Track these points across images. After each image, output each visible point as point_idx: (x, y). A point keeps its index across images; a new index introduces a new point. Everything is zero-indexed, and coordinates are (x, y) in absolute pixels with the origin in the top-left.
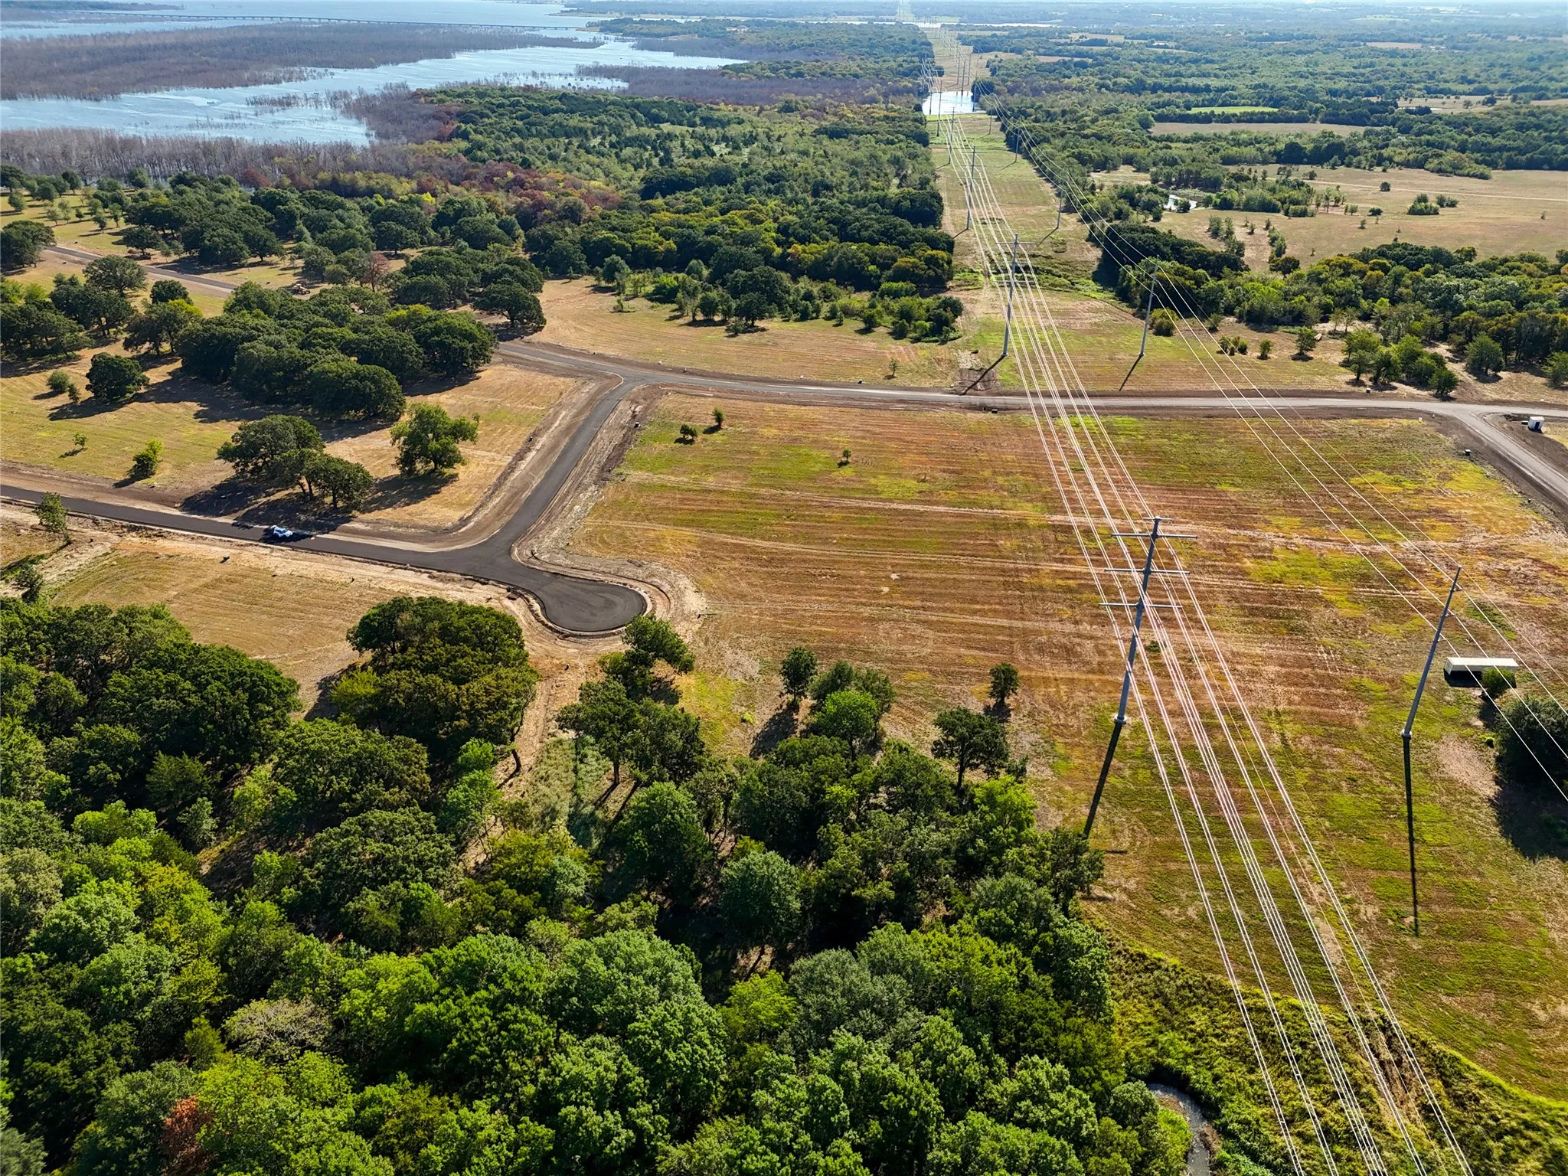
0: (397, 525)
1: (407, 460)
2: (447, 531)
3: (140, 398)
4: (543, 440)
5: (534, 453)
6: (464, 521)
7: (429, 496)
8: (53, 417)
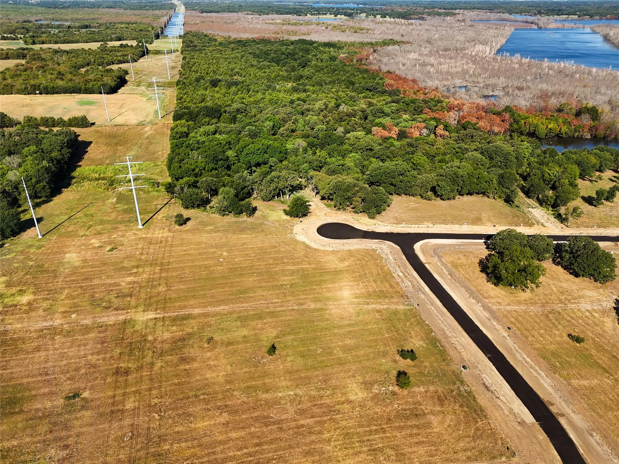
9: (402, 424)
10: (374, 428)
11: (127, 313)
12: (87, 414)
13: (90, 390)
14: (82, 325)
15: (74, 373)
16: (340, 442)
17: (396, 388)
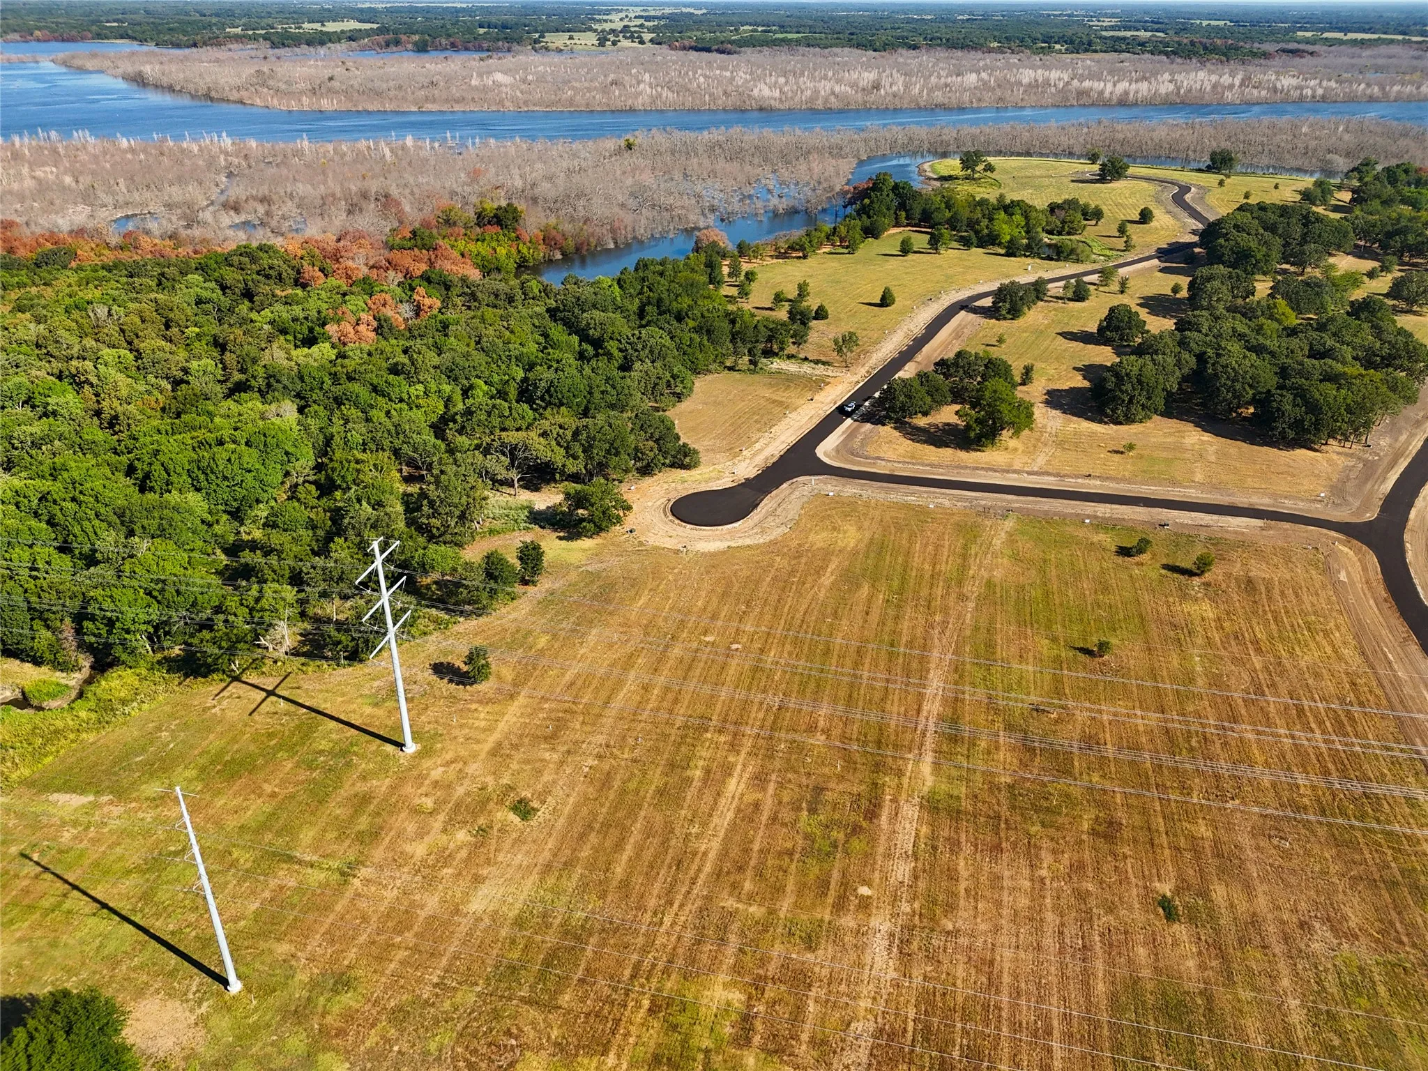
9: (1263, 596)
10: (1269, 616)
11: (895, 800)
12: (1219, 892)
13: (1151, 882)
14: (916, 878)
15: (1092, 902)
16: (1297, 649)
17: (1196, 581)
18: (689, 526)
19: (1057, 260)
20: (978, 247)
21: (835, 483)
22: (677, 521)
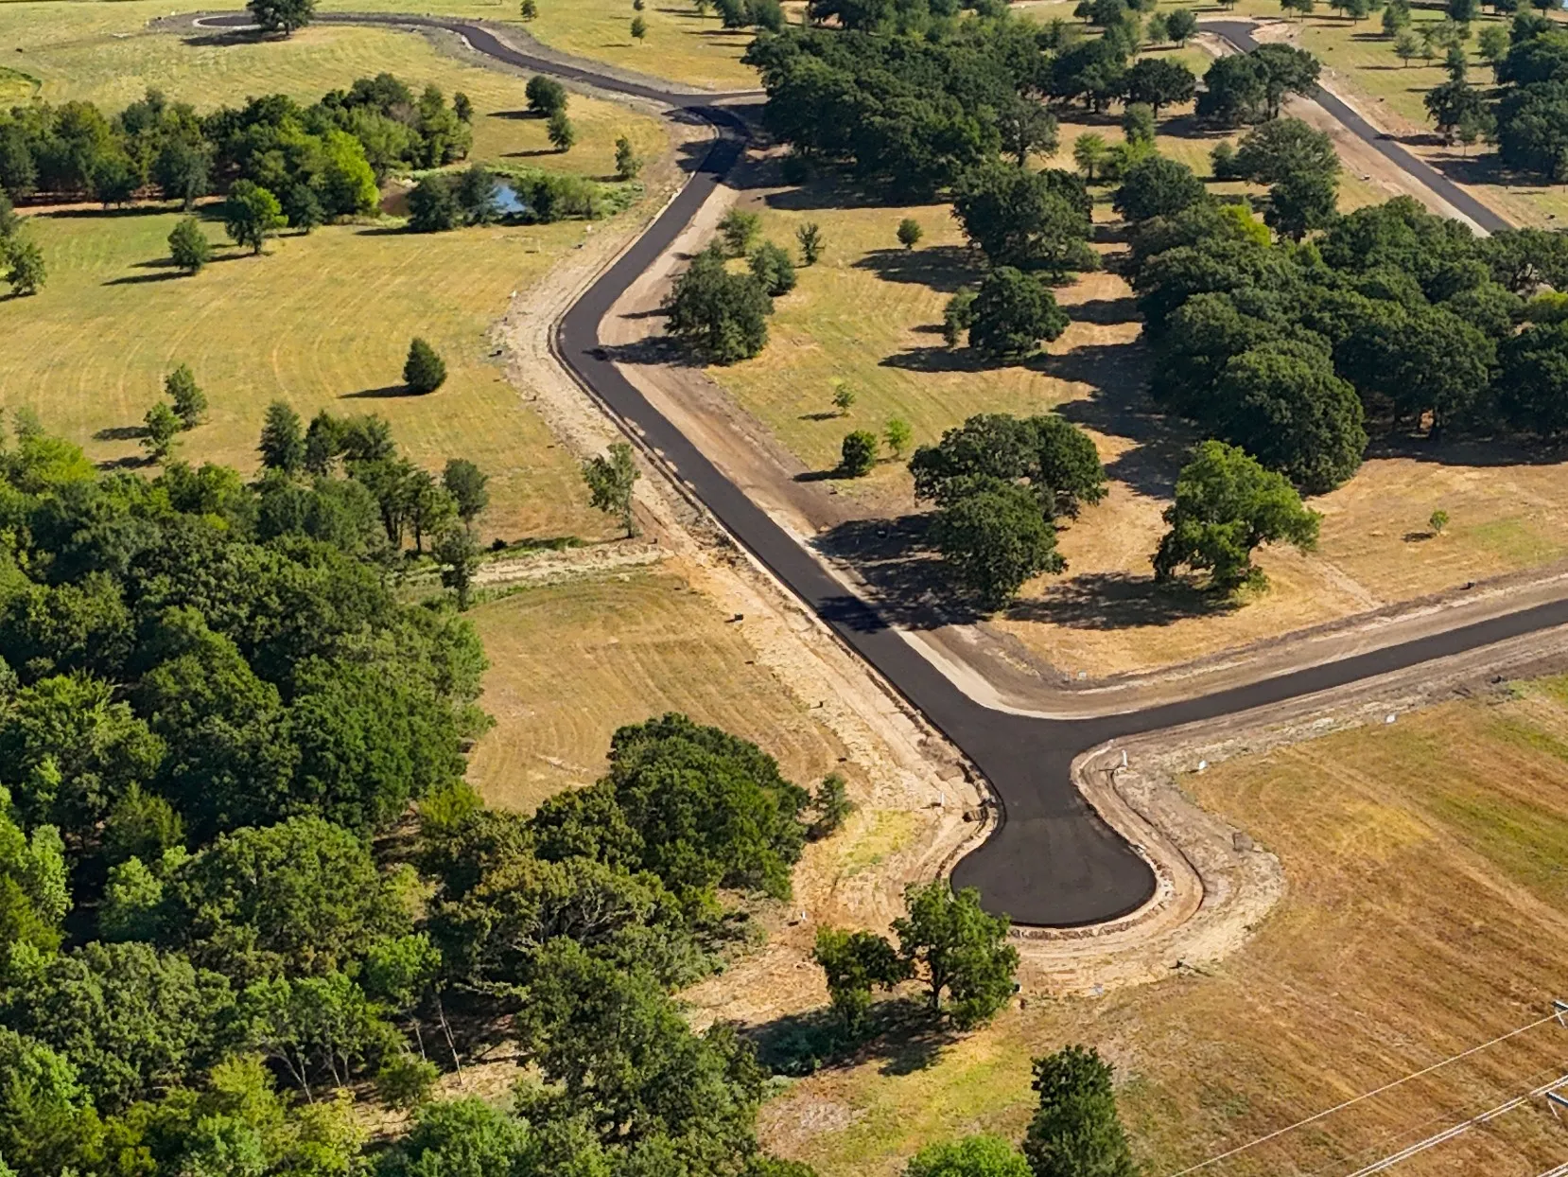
0: (1017, 652)
1: (1168, 553)
2: (1067, 685)
3: (1039, 363)
4: (1492, 594)
5: (1439, 607)
6: (1118, 678)
7: (1141, 623)
8: (890, 362)
18: (1095, 929)
19: (544, 221)
20: (328, 221)
21: (1153, 748)
22: (1054, 932)
